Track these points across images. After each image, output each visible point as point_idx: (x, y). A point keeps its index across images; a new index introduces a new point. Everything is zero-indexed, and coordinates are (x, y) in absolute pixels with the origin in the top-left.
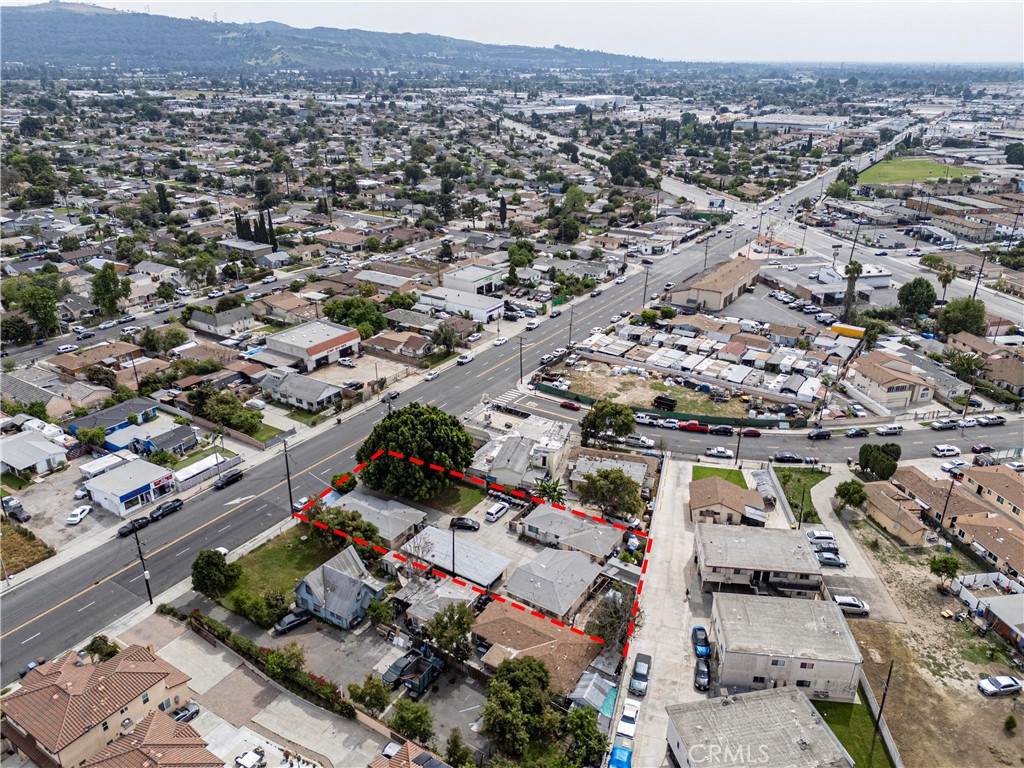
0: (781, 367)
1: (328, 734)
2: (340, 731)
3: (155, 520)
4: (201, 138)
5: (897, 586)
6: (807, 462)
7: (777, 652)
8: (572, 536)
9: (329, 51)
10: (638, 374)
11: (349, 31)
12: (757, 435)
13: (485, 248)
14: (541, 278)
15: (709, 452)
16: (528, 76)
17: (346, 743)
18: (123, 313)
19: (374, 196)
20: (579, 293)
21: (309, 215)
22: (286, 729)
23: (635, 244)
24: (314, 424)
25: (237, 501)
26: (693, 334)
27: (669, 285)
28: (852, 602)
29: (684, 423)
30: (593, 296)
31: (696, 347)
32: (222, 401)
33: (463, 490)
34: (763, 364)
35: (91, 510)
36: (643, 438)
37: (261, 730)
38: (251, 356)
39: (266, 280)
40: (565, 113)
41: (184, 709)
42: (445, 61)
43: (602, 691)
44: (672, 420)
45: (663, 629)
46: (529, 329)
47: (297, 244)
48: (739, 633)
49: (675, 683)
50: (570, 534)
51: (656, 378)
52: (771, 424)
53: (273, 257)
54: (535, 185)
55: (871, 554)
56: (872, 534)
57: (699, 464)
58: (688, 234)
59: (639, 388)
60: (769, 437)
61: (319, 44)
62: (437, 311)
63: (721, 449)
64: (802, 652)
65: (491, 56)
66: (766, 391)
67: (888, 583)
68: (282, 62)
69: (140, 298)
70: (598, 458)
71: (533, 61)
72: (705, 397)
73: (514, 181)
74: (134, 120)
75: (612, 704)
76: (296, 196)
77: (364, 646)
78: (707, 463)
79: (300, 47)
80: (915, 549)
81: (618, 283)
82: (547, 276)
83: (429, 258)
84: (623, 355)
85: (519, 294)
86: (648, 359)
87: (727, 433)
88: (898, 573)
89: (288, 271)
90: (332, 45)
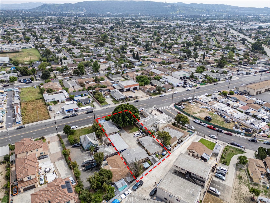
0: (258, 117)
1: (65, 171)
2: (67, 171)
3: (71, 117)
4: (146, 32)
5: (237, 192)
6: (241, 147)
7: (171, 193)
8: (148, 146)
9: (192, 10)
10: (208, 109)
11: (200, 4)
12: (231, 135)
13: (193, 67)
14: (203, 77)
15: (210, 136)
16: (250, 17)
17: (66, 174)
18: (99, 72)
19: (174, 50)
20: (210, 83)
21: (154, 54)
22: (59, 166)
23: (241, 71)
24: (116, 104)
25: (88, 117)
26: (235, 101)
27: (242, 85)
28: (214, 190)
29: (209, 126)
30: (215, 84)
31: (232, 105)
32: (99, 95)
33: (135, 127)
34: (252, 115)
35: (62, 112)
36: (192, 127)
37: (55, 165)
38: (114, 86)
39: (132, 69)
40: (253, 29)
41: (45, 155)
42: (226, 12)
43: (122, 185)
44: (206, 124)
45: (155, 177)
46: (187, 91)
47: (146, 61)
48: (165, 184)
49: (145, 191)
50: (148, 145)
51: (213, 111)
52: (238, 133)
53: (137, 63)
54: (224, 50)
55: (237, 179)
56: (243, 174)
57: (204, 138)
58: (263, 70)
59: (205, 113)
60: (235, 136)
61: (190, 8)
62: (165, 82)
63: (214, 136)
64: (178, 196)
65: (241, 11)
66: (245, 123)
67: (235, 190)
68: (179, 13)
69: (104, 69)
70: (172, 129)
71: (255, 12)
72: (223, 120)
73: (217, 48)
74: (134, 28)
75: (123, 189)
76: (155, 48)
77: (86, 155)
78: (207, 138)
79: (185, 9)
80: (255, 184)
81: (226, 82)
82: (205, 77)
83: (175, 68)
84: (206, 103)
85: (192, 80)
86: (213, 105)
87: (221, 132)
88: (242, 189)
89: (139, 67)
90: (193, 8)
